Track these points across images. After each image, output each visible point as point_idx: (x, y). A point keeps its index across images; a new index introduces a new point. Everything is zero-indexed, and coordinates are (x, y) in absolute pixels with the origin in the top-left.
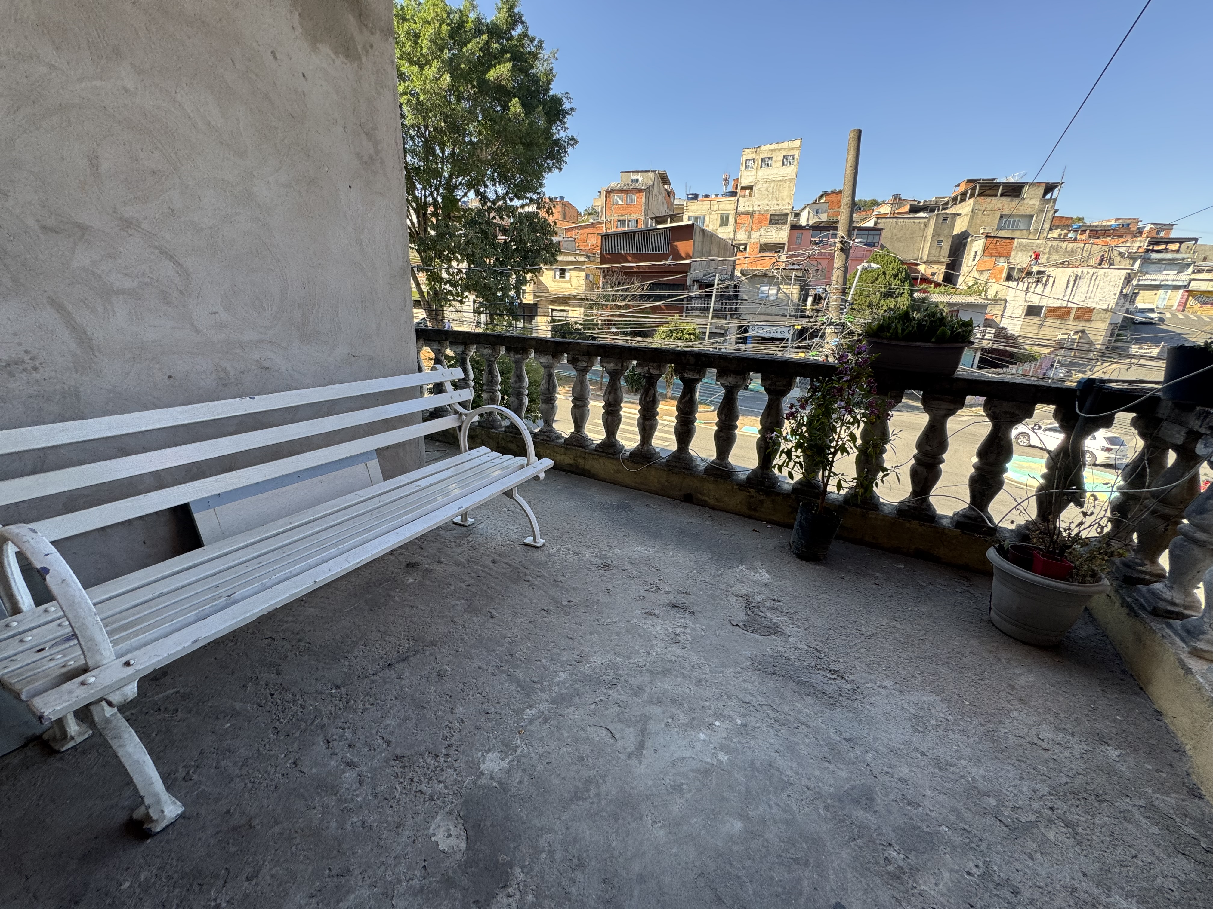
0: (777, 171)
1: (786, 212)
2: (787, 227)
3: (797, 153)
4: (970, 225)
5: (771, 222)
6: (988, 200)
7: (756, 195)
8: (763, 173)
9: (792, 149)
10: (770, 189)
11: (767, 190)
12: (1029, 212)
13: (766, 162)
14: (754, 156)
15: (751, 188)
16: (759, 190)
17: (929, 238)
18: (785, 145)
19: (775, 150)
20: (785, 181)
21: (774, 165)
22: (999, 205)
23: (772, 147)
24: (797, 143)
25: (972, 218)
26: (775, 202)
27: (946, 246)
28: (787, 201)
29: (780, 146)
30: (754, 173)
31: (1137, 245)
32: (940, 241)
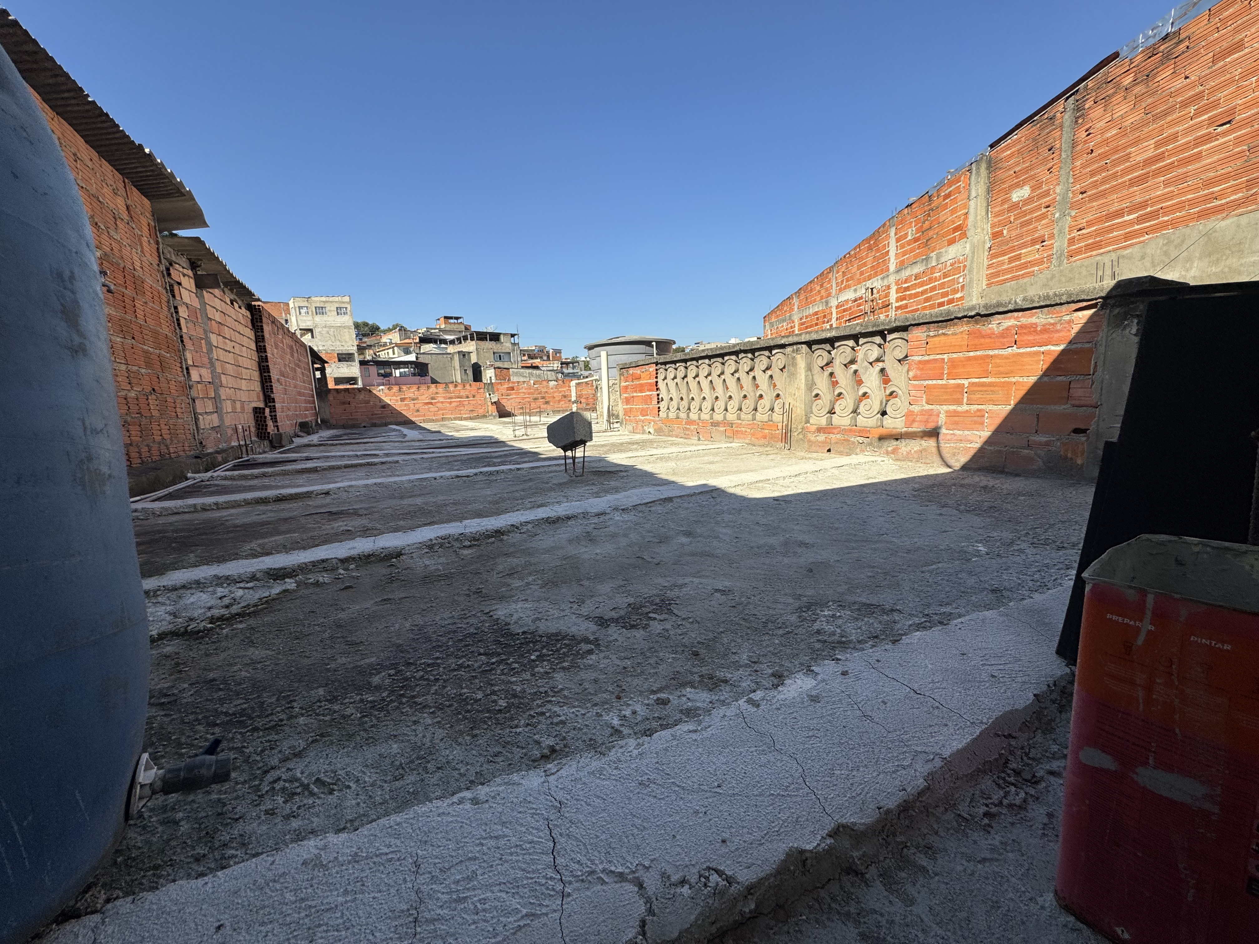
0: (332, 319)
1: (351, 352)
2: (357, 364)
3: (348, 306)
4: (478, 359)
5: (340, 360)
6: (483, 343)
7: (319, 337)
8: (318, 319)
9: (343, 303)
10: (331, 333)
11: (328, 333)
12: (507, 351)
13: (320, 310)
14: (306, 304)
15: (311, 331)
16: (320, 332)
17: (458, 367)
18: (336, 299)
19: (327, 302)
20: (344, 327)
21: (329, 313)
22: (490, 346)
23: (324, 299)
24: (347, 299)
25: (478, 354)
26: (338, 343)
27: (470, 372)
28: (351, 343)
29: (331, 299)
30: (310, 318)
31: (556, 365)
32: (465, 370)
